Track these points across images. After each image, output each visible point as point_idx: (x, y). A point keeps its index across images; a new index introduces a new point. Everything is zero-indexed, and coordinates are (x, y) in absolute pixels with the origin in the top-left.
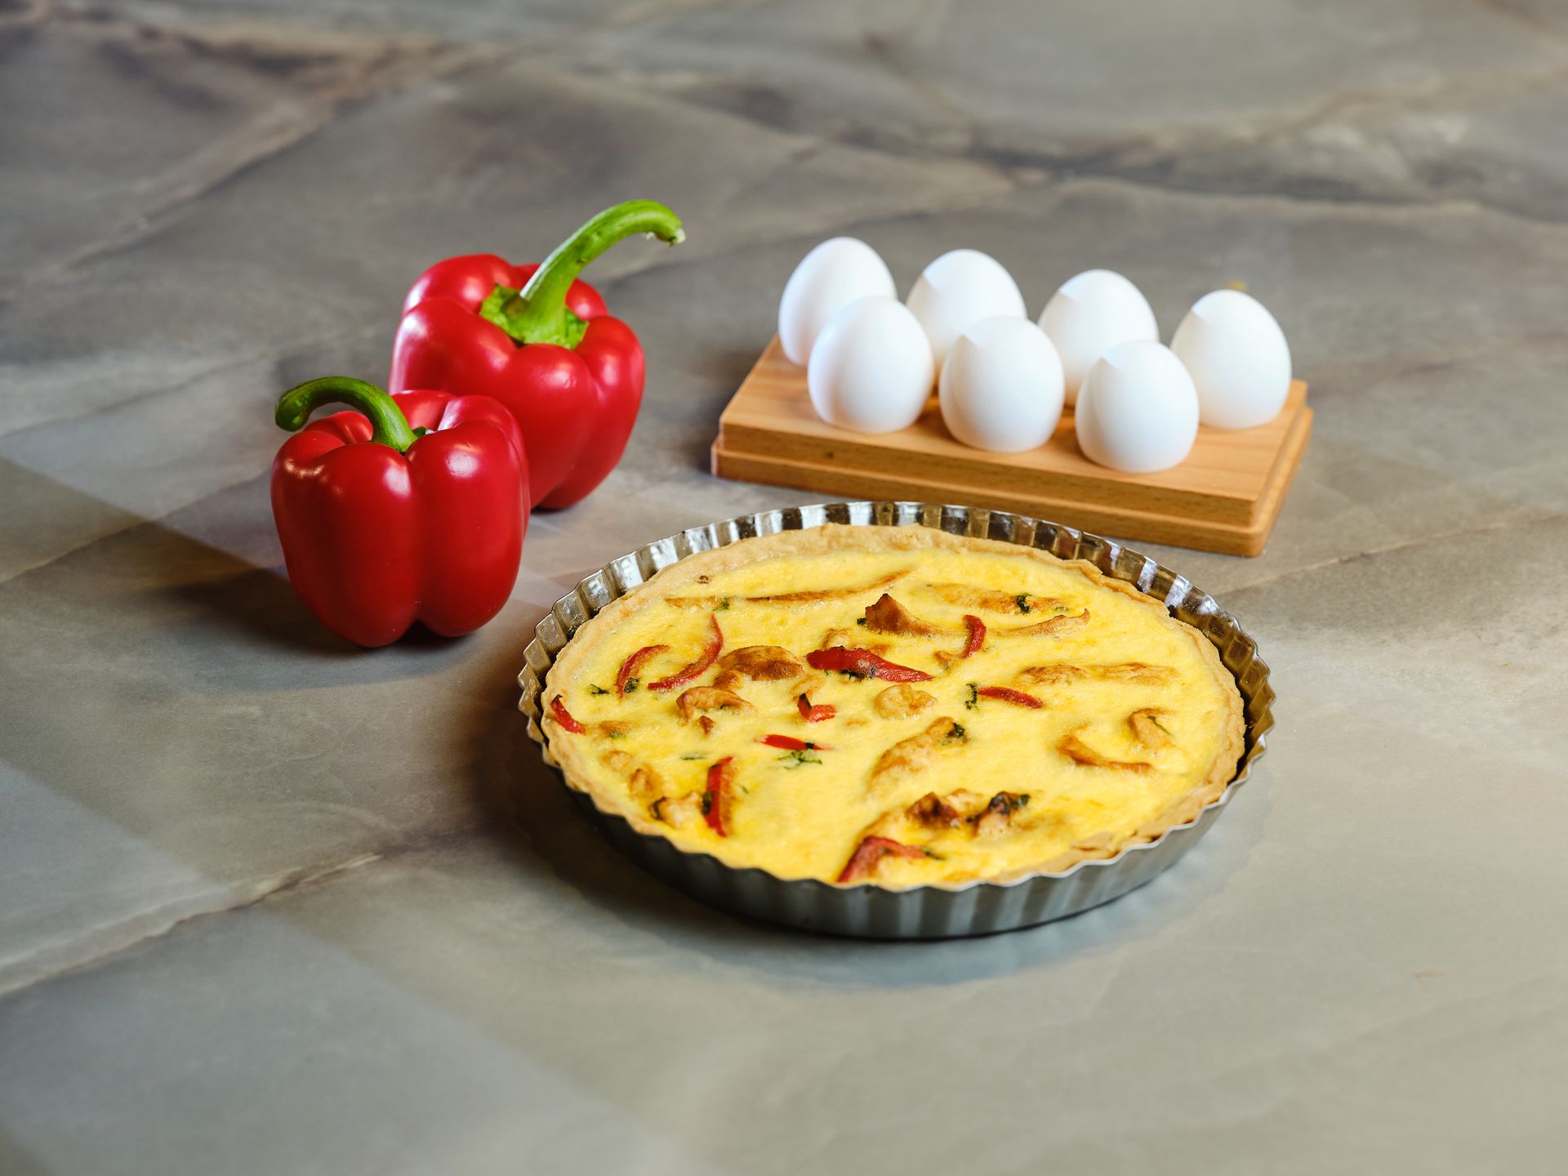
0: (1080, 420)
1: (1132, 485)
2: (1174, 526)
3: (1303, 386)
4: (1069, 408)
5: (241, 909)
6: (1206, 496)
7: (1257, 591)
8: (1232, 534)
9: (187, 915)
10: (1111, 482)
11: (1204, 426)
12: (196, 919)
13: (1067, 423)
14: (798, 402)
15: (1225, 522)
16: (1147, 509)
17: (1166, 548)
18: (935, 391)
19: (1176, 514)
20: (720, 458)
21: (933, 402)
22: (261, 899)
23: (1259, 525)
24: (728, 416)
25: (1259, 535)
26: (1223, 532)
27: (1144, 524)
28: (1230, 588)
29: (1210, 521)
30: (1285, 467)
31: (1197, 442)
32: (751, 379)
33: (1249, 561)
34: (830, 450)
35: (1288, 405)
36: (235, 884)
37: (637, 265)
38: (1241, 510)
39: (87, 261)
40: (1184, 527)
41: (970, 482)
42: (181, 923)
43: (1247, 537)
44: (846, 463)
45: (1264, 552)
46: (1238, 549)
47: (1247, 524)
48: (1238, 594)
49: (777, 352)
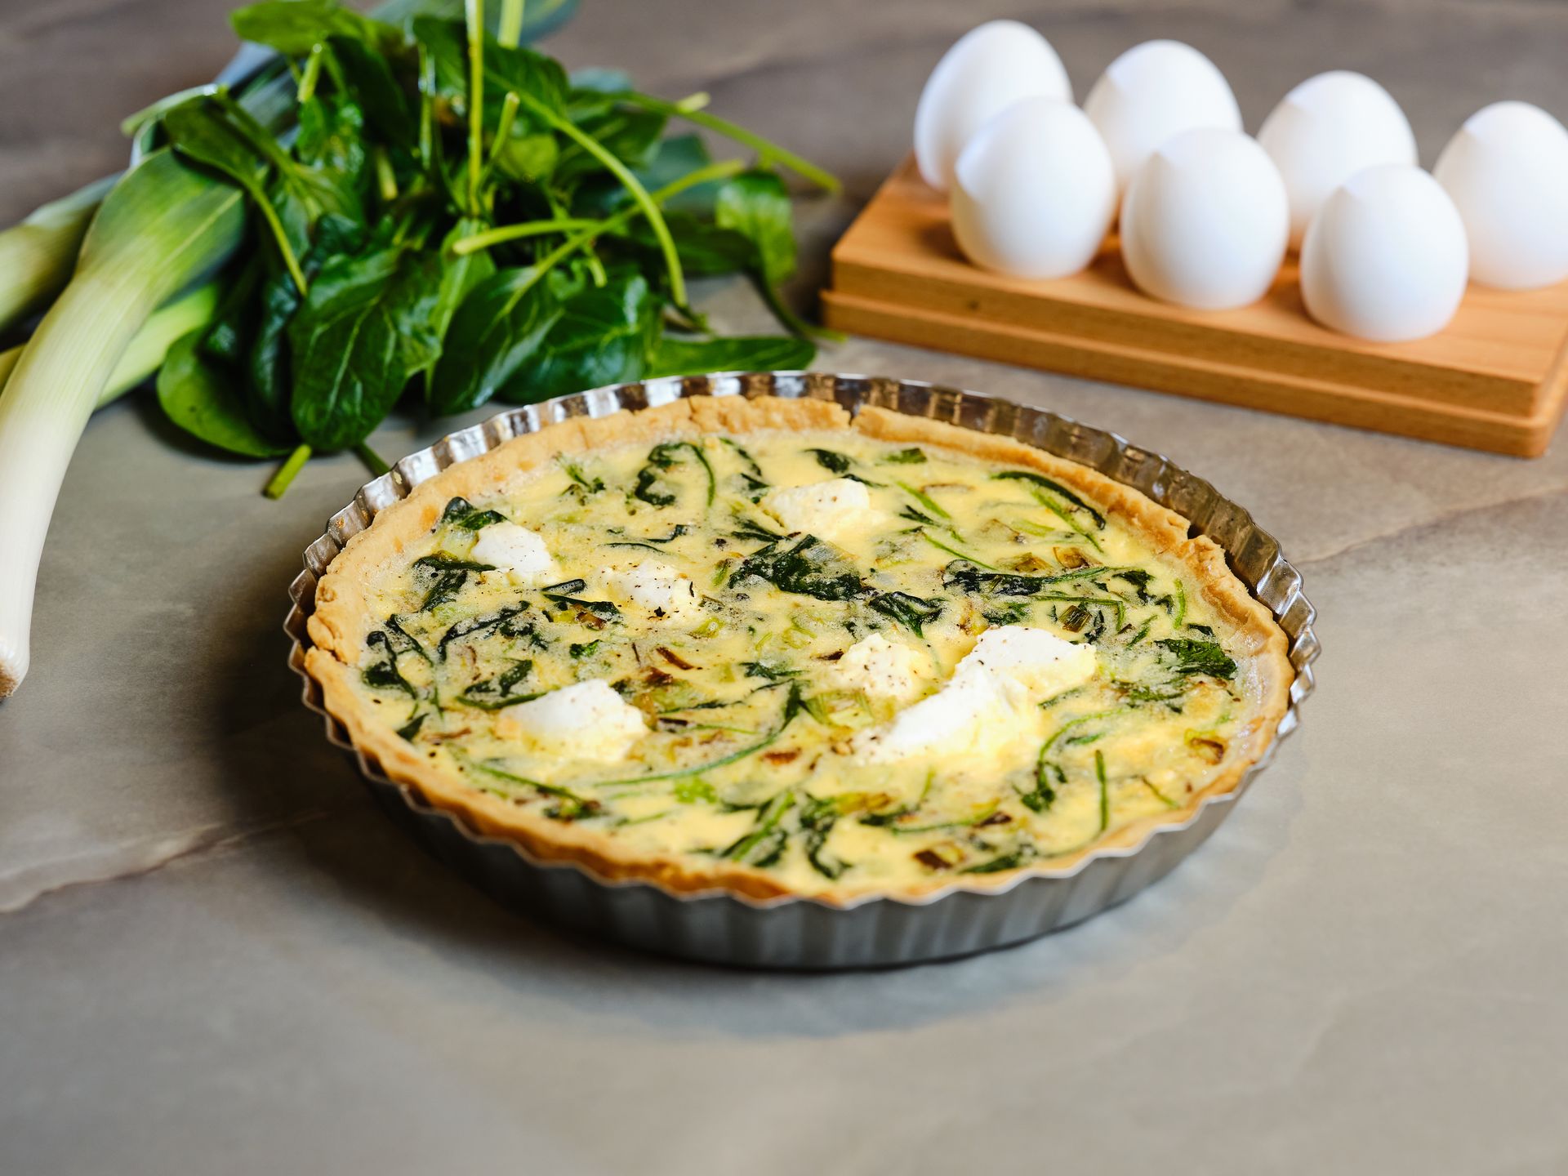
0: (1307, 270)
1: (1374, 353)
2: (1427, 414)
4: (1292, 255)
5: (131, 878)
6: (1473, 375)
7: (1537, 503)
8: (1505, 427)
9: (55, 884)
10: (1345, 353)
11: (1474, 285)
12: (69, 890)
13: (1290, 274)
15: (1497, 409)
16: (1392, 390)
17: (1415, 444)
18: (1115, 227)
19: (1431, 398)
21: (1112, 242)
22: (160, 867)
23: (1544, 415)
24: (844, 251)
25: (1543, 429)
26: (1493, 425)
27: (1387, 409)
28: (1500, 499)
29: (1478, 407)
31: (1464, 304)
32: (876, 209)
33: (1529, 464)
34: (975, 300)
36: (127, 843)
37: (745, 59)
38: (1520, 394)
39: (41, 31)
40: (1439, 415)
41: (1156, 346)
42: (46, 894)
43: (1526, 432)
44: (994, 317)
45: (1548, 453)
46: (1513, 446)
47: (1526, 412)
48: (1511, 506)
49: (911, 169)
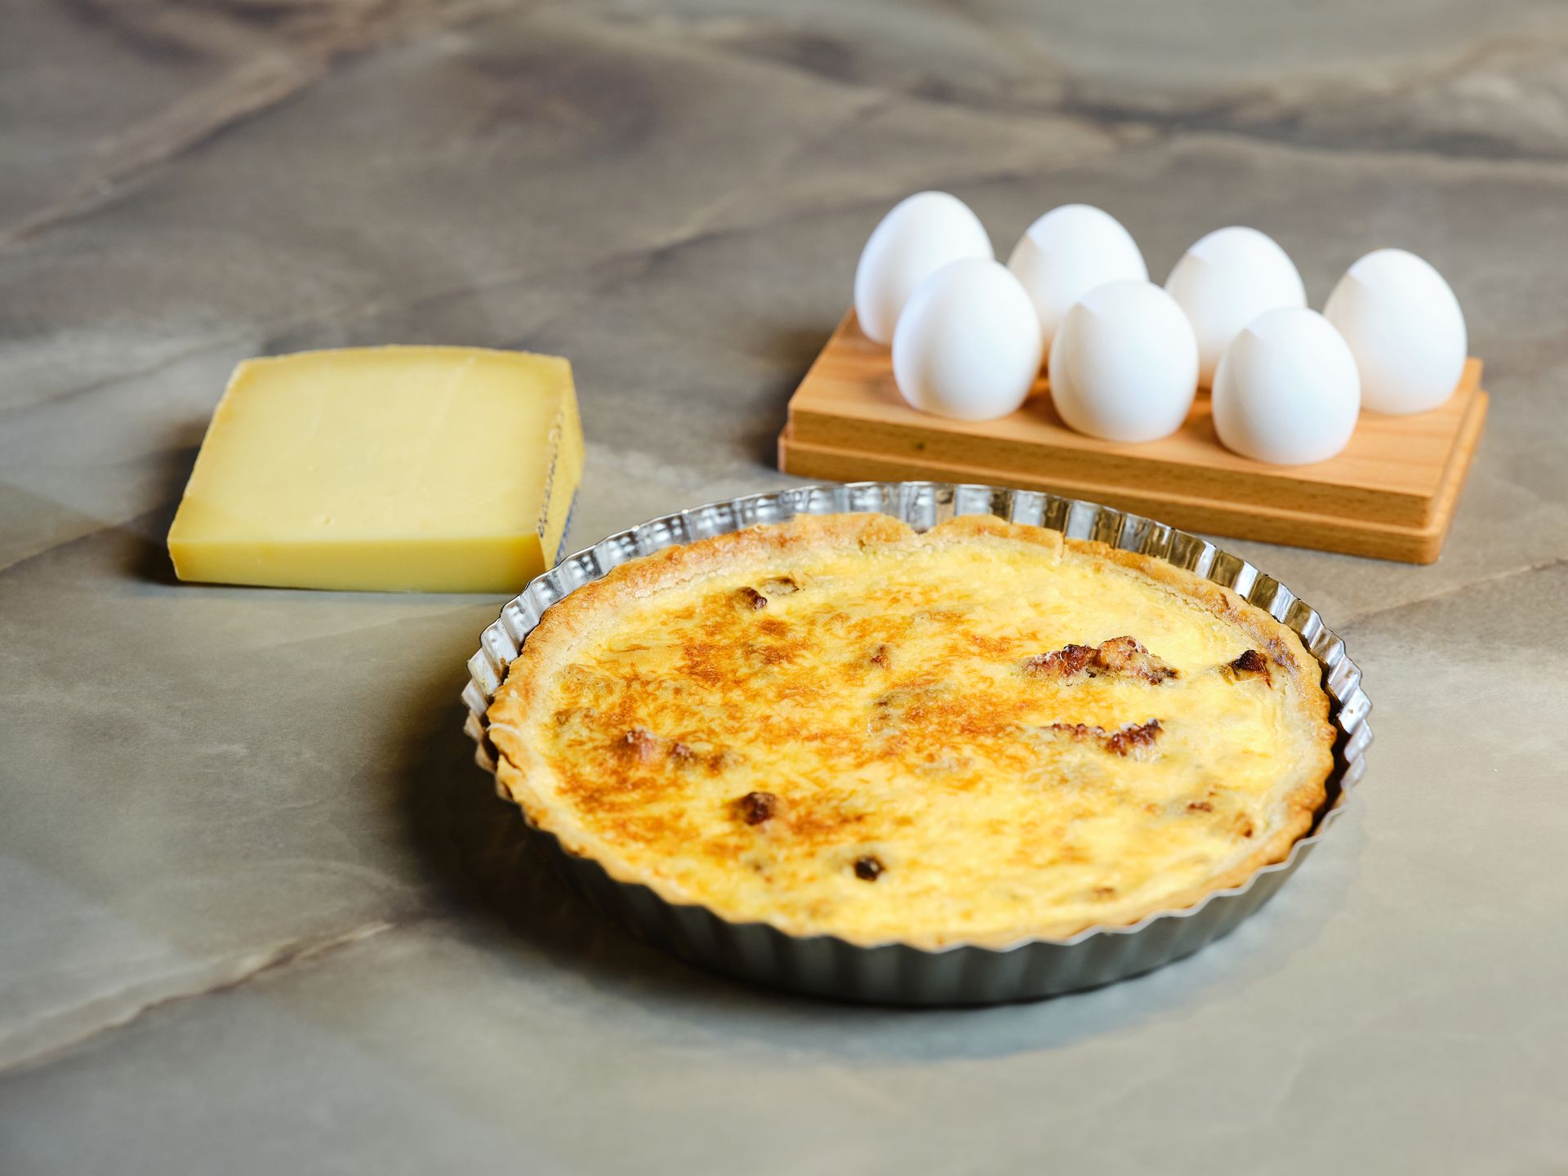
0: (1218, 404)
1: (1282, 479)
2: (1332, 528)
3: (1477, 365)
4: (1204, 391)
5: (223, 990)
6: (1372, 492)
7: (1436, 604)
8: (1403, 537)
9: (156, 998)
10: (1257, 476)
11: (1366, 412)
12: (169, 1004)
13: (1202, 408)
14: (882, 386)
15: (1394, 522)
16: (1300, 508)
17: (1323, 555)
18: (1044, 372)
19: (1335, 514)
20: (789, 451)
21: (1042, 385)
22: (248, 980)
23: (1436, 525)
24: (798, 402)
25: (1436, 538)
26: (1391, 535)
27: (1296, 525)
28: (1403, 601)
29: (1377, 521)
30: (1461, 459)
31: (1358, 429)
32: (824, 360)
33: (1424, 569)
34: (920, 442)
35: (1462, 386)
36: (215, 960)
37: (683, 233)
38: (1414, 507)
40: (1344, 529)
41: (1086, 477)
42: (149, 1009)
43: (1421, 541)
44: (939, 456)
45: (1441, 558)
46: (1410, 554)
47: (1421, 524)
48: (1413, 607)
49: (853, 327)
